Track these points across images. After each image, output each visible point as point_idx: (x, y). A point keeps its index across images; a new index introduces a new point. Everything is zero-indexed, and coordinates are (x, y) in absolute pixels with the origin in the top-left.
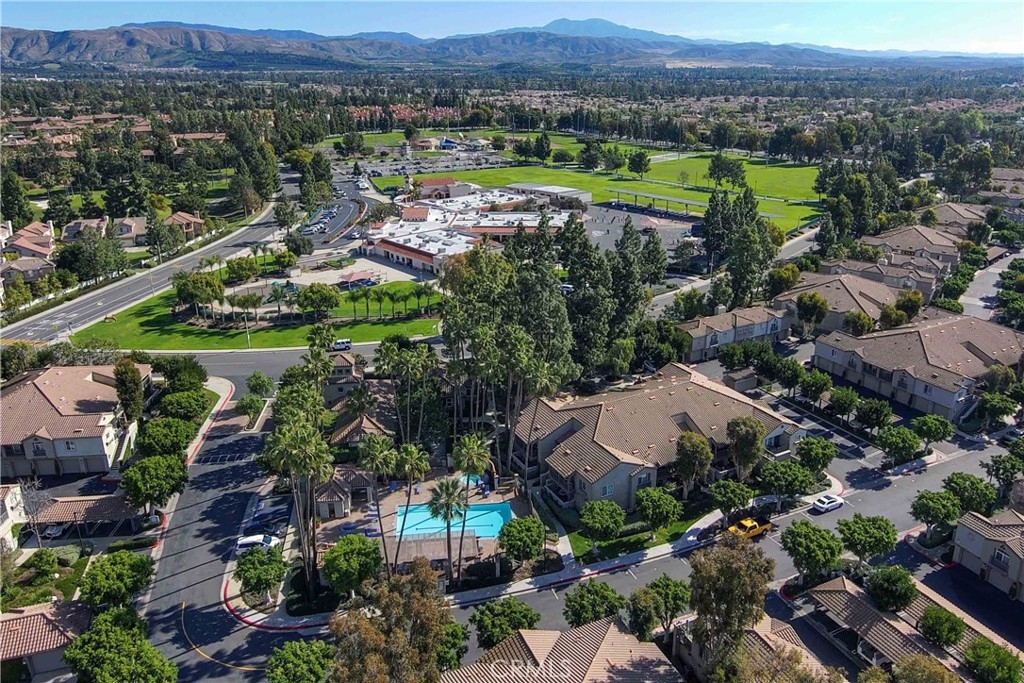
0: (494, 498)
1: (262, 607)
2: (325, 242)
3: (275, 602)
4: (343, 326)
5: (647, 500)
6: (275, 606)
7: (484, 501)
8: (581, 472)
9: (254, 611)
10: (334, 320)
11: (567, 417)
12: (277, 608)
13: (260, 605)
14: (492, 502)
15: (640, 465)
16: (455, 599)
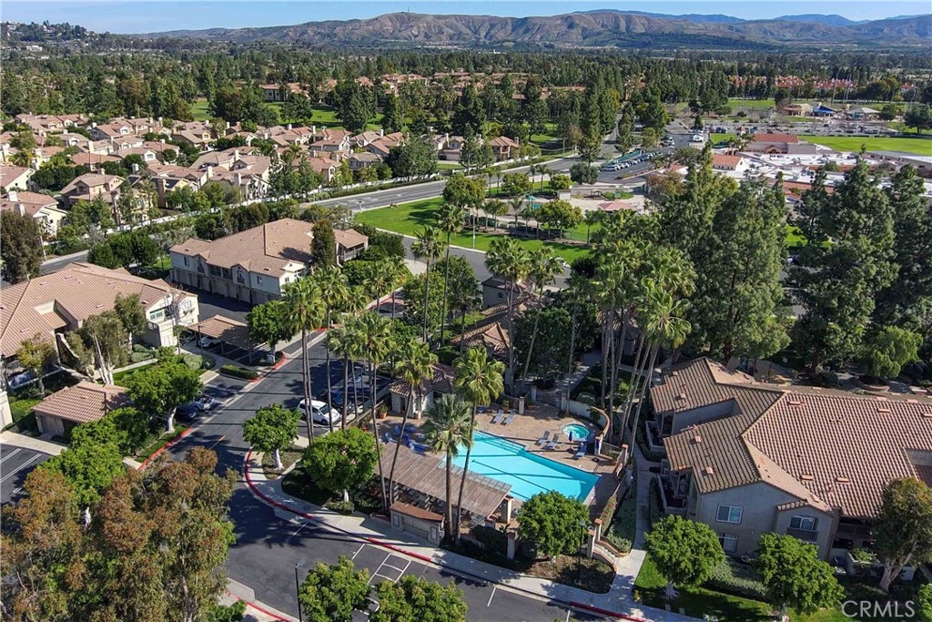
0: (586, 464)
1: (269, 470)
2: (619, 178)
3: (283, 470)
4: (570, 247)
5: (773, 554)
6: (279, 474)
7: (572, 463)
8: (698, 472)
9: (261, 470)
10: (565, 241)
11: (726, 395)
12: (280, 477)
13: (270, 467)
14: (579, 467)
15: (799, 499)
16: (443, 558)
